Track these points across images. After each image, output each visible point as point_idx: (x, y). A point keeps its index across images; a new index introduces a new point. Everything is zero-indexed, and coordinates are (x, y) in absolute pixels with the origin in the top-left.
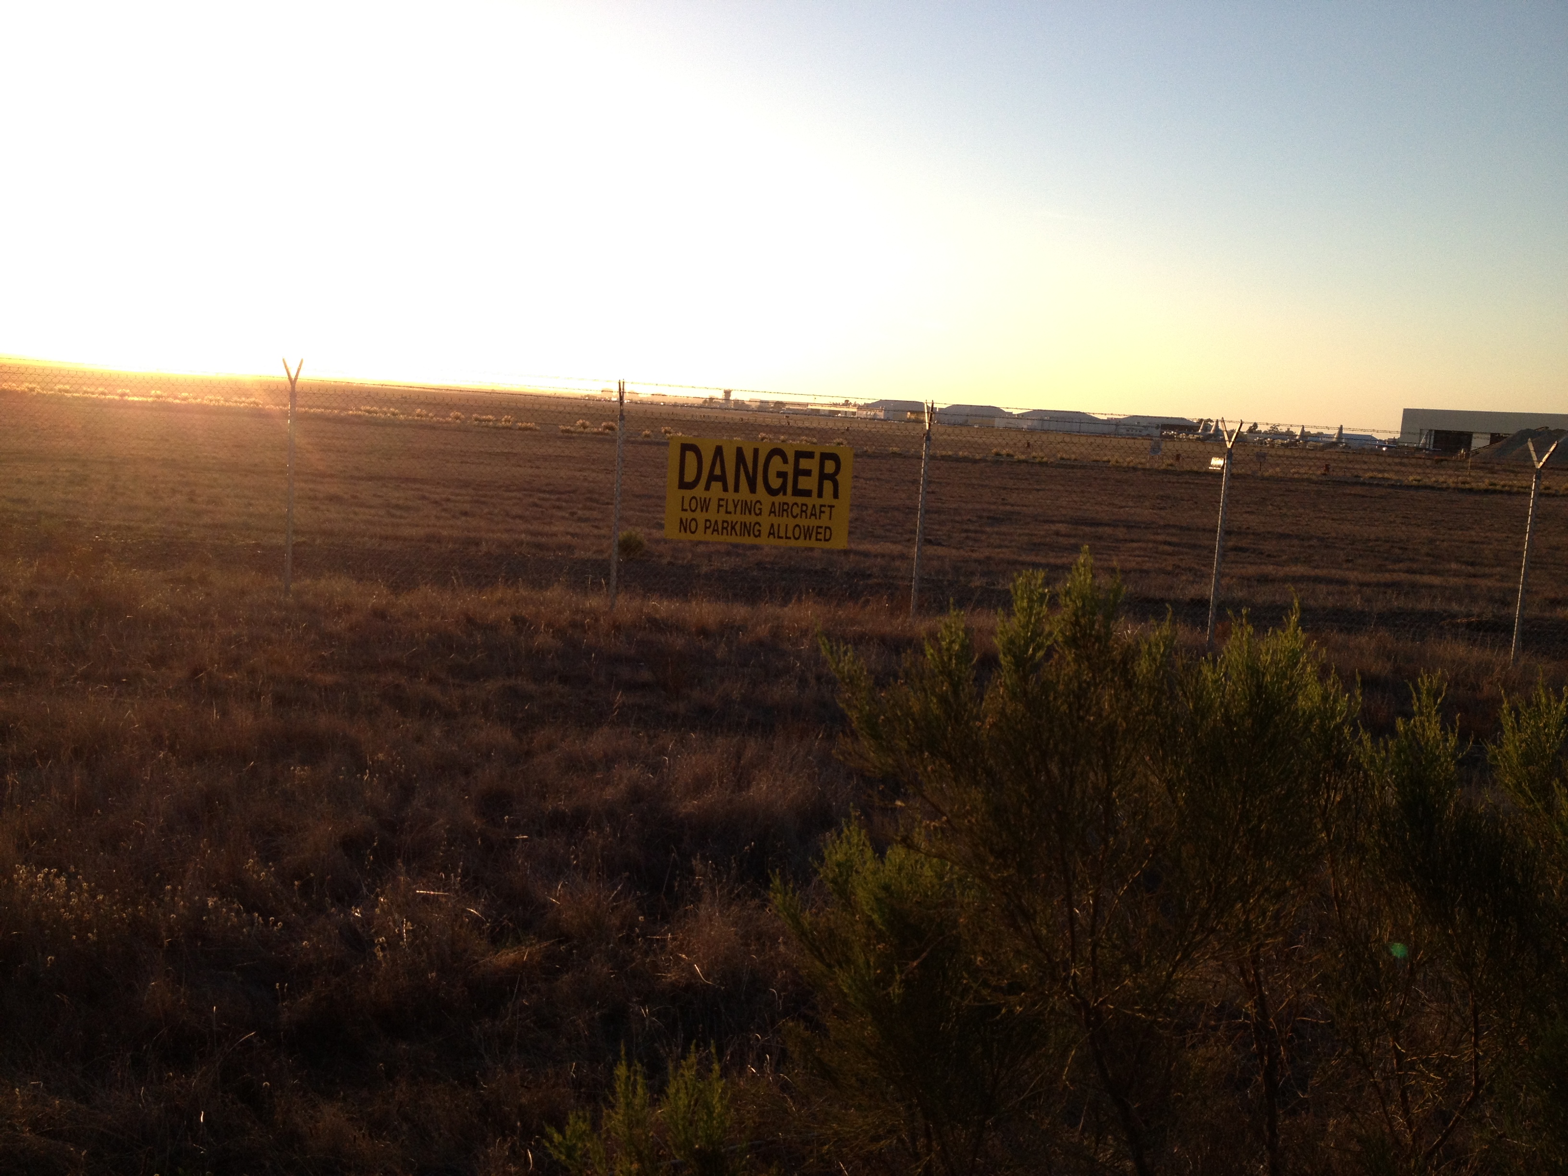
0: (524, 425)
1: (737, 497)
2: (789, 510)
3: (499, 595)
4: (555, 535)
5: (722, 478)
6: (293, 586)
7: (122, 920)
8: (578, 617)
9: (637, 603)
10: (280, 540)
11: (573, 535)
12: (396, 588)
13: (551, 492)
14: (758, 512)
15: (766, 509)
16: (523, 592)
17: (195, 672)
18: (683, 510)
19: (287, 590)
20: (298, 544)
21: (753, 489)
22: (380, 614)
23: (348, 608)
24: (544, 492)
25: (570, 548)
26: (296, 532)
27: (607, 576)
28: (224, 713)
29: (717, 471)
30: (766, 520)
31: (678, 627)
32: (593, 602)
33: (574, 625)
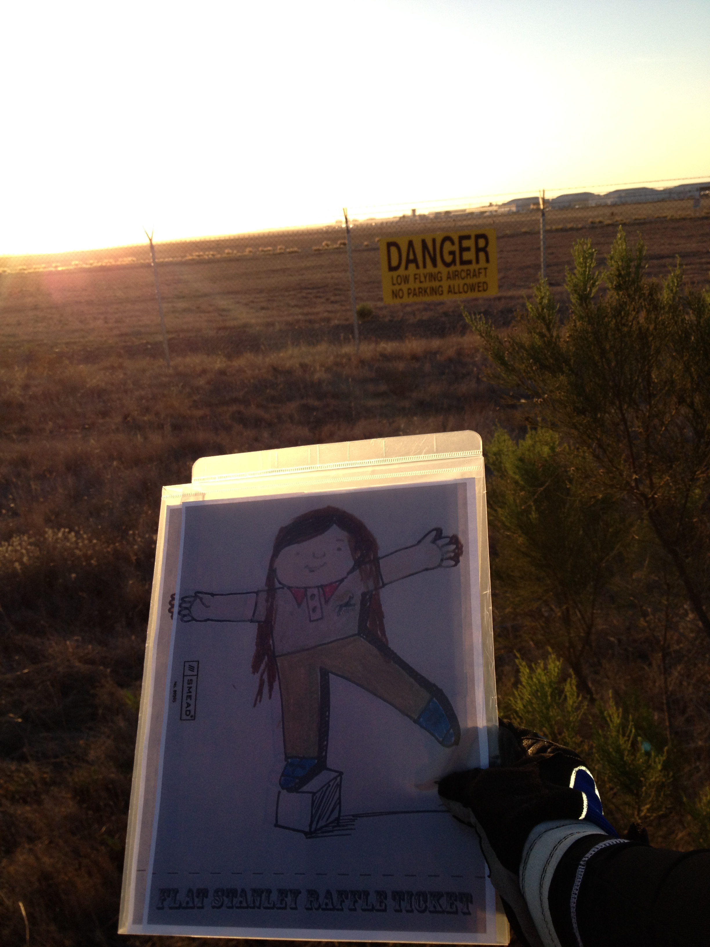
0: (291, 250)
1: (426, 271)
2: (459, 276)
3: (290, 352)
4: (318, 313)
5: (415, 261)
6: (172, 363)
7: (108, 552)
8: (338, 360)
9: (372, 346)
10: (160, 338)
11: (329, 312)
12: (229, 357)
13: (313, 288)
14: (439, 279)
15: (444, 276)
16: (304, 349)
17: (126, 417)
18: (394, 284)
19: (168, 366)
20: (170, 340)
21: (435, 265)
22: (222, 372)
23: (204, 371)
24: (308, 289)
25: (328, 320)
26: (168, 332)
27: (352, 333)
28: (146, 438)
29: (411, 257)
30: (445, 284)
31: (399, 357)
32: (347, 349)
33: (337, 364)
